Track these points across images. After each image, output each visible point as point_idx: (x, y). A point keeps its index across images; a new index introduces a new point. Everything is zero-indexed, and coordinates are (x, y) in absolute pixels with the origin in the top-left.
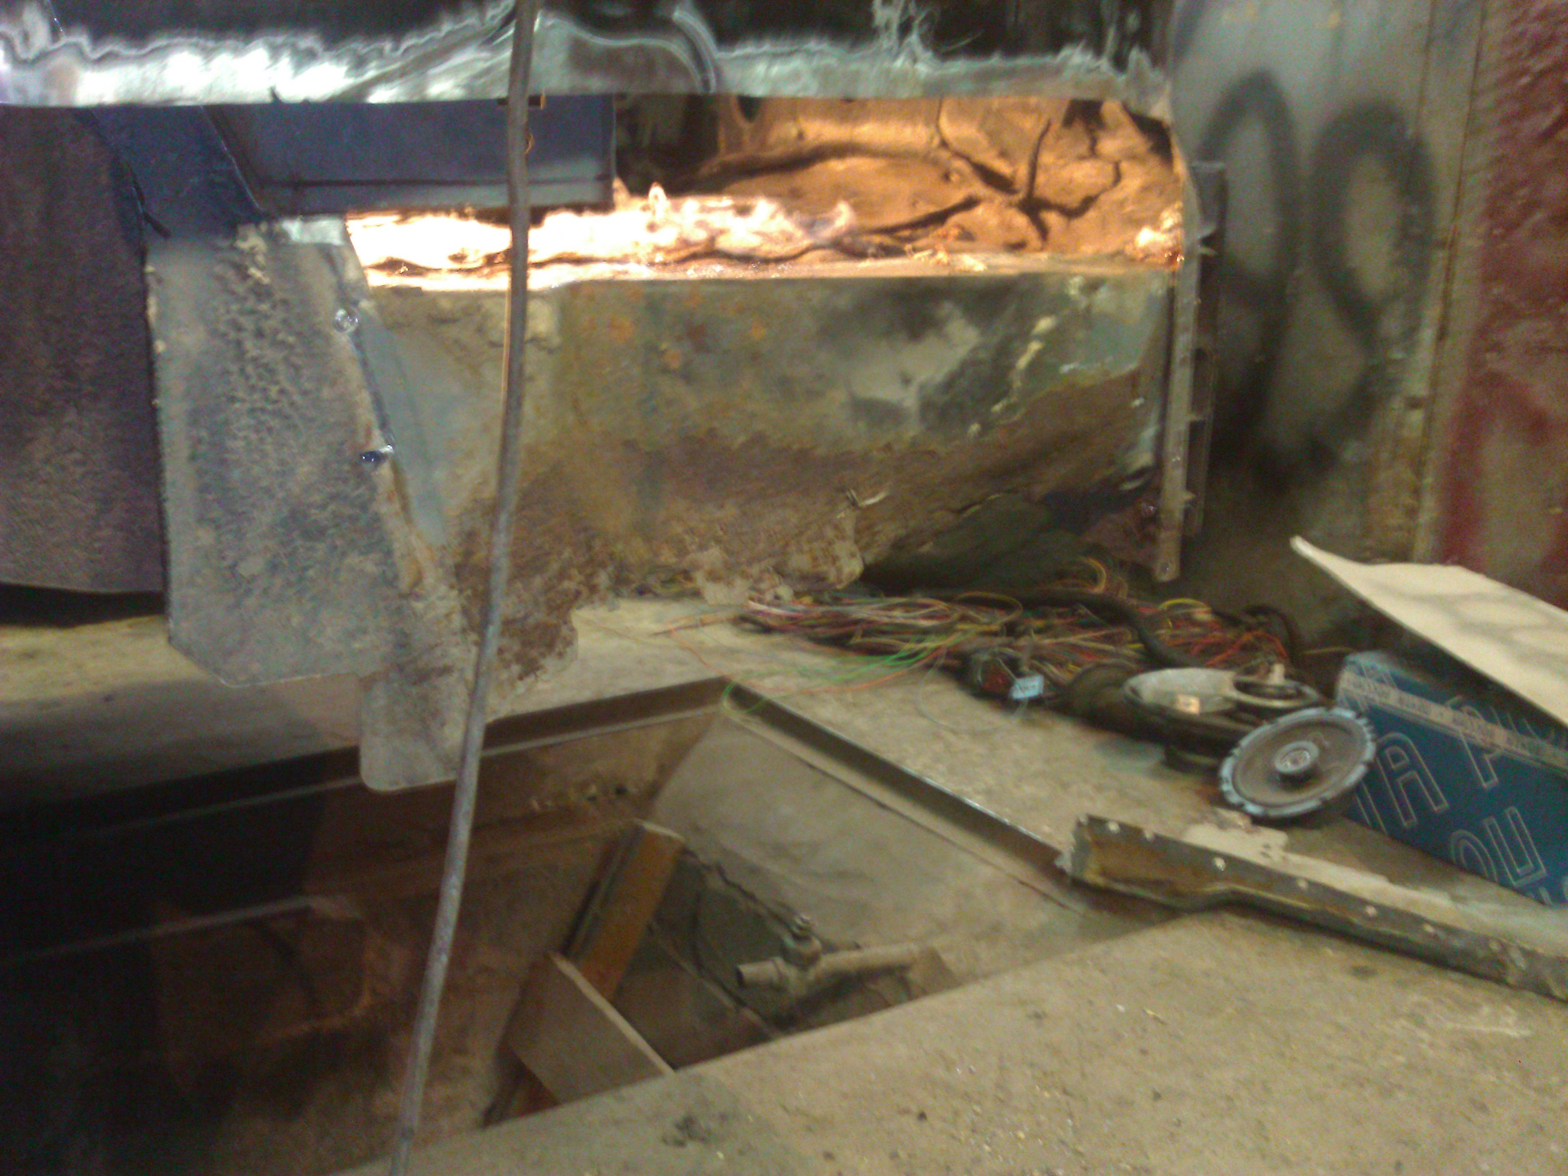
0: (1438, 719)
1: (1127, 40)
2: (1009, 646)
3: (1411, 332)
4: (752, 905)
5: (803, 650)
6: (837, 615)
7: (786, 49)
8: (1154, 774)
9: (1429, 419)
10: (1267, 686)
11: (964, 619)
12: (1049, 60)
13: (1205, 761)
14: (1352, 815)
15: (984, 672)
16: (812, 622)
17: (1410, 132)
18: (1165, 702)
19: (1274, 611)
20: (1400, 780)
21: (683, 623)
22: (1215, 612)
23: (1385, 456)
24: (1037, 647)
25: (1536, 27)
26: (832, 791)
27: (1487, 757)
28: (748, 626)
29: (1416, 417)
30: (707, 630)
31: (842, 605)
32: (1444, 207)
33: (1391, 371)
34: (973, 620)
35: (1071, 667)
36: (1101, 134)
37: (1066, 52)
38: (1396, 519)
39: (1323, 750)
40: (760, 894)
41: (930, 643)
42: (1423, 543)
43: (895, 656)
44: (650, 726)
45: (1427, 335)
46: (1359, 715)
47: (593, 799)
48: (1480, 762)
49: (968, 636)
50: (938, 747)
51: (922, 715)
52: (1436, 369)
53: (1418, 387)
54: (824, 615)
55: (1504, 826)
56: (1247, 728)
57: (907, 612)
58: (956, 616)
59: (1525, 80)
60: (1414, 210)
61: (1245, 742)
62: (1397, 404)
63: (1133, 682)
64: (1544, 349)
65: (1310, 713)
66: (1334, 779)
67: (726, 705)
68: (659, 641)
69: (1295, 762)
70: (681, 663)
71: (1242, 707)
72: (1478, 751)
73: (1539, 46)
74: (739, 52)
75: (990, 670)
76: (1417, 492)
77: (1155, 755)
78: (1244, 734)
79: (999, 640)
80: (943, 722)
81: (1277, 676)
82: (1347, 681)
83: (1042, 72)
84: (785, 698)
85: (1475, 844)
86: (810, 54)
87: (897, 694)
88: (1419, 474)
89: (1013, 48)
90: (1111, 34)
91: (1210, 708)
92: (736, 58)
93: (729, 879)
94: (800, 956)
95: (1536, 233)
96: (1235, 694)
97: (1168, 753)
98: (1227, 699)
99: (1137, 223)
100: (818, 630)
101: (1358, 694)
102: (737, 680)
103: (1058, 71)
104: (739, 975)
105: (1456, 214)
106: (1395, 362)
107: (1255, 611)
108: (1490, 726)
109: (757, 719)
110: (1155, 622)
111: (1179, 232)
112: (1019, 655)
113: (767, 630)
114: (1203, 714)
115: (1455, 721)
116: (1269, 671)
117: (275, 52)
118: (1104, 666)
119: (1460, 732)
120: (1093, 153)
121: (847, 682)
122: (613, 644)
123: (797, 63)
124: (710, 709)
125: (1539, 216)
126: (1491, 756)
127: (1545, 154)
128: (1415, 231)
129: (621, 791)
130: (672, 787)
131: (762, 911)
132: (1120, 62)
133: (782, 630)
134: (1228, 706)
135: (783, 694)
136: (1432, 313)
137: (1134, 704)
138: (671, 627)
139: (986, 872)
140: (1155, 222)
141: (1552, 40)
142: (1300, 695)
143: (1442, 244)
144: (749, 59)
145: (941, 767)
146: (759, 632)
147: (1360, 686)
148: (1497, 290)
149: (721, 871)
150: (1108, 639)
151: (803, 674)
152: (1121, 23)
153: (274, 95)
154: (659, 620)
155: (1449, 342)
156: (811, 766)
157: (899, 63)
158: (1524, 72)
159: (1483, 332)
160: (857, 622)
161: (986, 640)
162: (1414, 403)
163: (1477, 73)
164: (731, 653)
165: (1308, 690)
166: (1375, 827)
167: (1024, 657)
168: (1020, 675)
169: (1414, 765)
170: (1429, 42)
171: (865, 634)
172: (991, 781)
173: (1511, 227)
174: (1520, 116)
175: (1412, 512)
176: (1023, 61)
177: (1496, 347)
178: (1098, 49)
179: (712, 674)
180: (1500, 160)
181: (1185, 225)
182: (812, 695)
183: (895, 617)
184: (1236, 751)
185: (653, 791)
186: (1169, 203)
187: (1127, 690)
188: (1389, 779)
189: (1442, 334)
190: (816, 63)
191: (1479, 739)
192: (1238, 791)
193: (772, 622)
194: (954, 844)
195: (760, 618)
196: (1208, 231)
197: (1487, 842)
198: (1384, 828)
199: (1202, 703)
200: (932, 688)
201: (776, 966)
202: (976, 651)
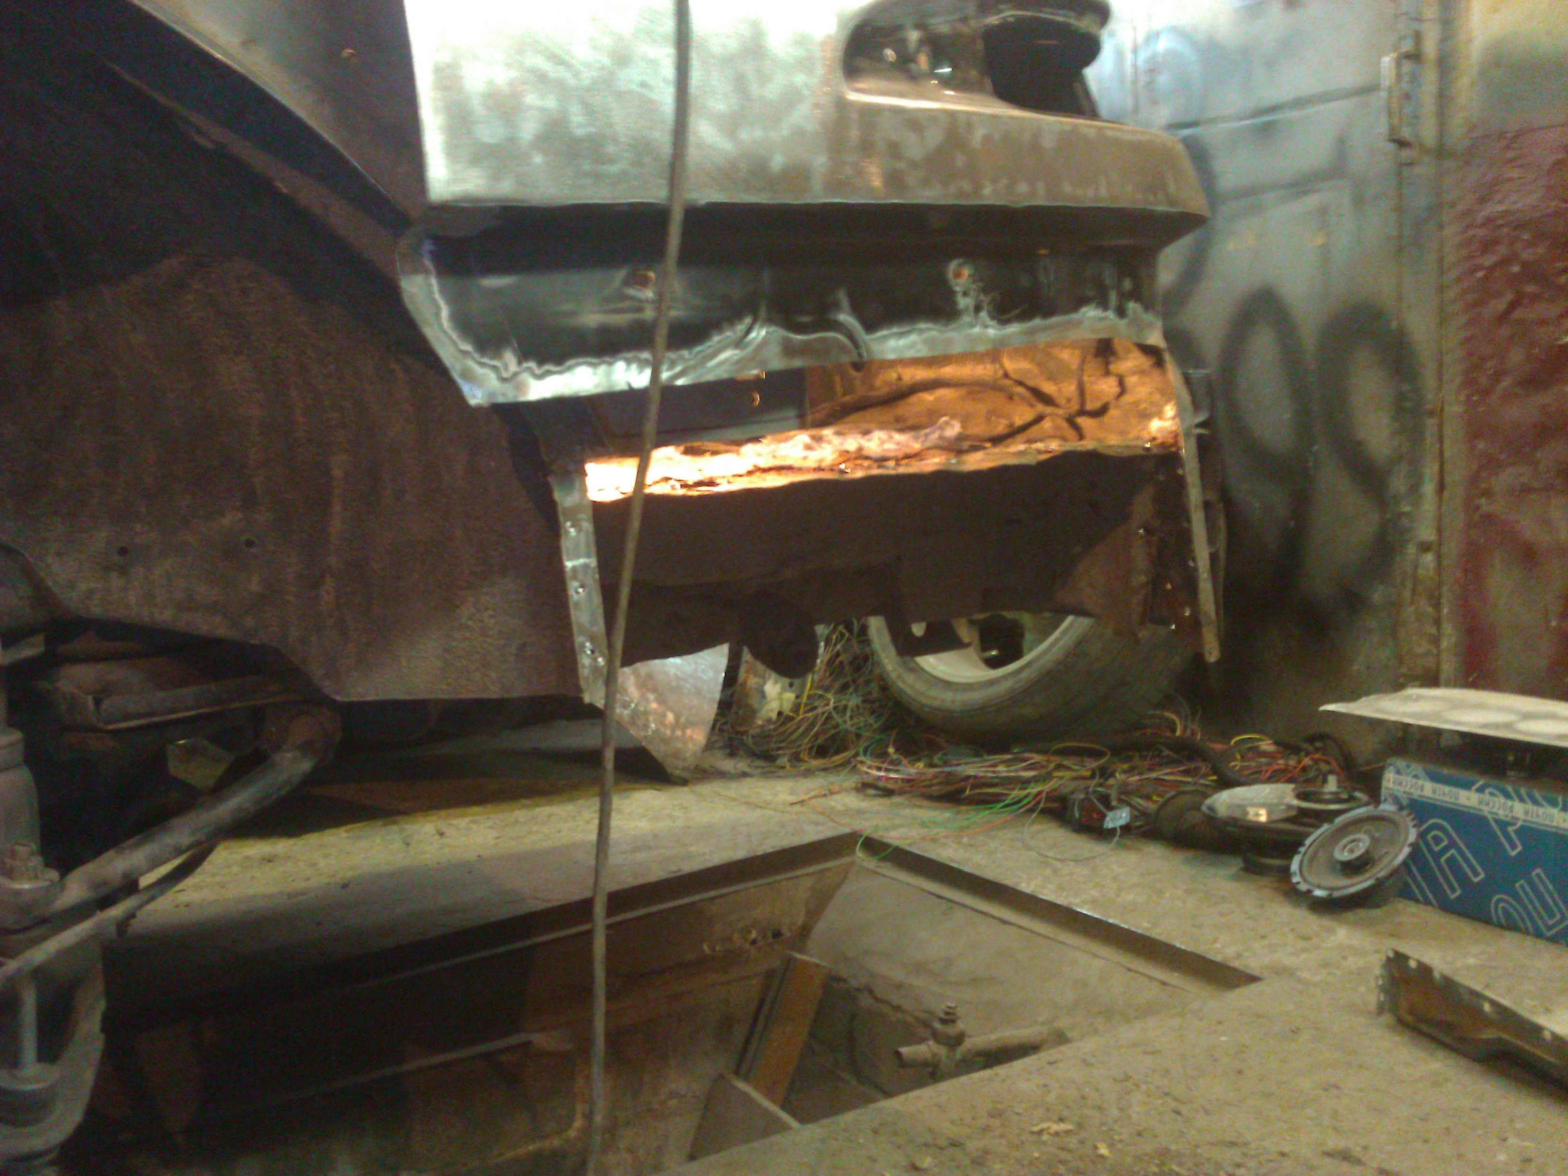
0: (1467, 803)
1: (1124, 297)
2: (1101, 785)
3: (1415, 489)
4: (900, 1016)
5: (920, 807)
6: (949, 774)
7: (907, 329)
8: (1236, 878)
9: (1439, 557)
10: (1323, 793)
11: (1059, 767)
12: (1074, 316)
13: (1277, 862)
14: (1406, 894)
15: (1081, 809)
16: (927, 783)
17: (1394, 324)
18: (1237, 814)
19: (1329, 737)
20: (1443, 860)
21: (817, 792)
22: (1277, 743)
23: (1407, 594)
24: (1125, 784)
25: (1481, 232)
26: (960, 915)
27: (1510, 829)
28: (871, 792)
29: (1429, 558)
30: (838, 797)
31: (951, 766)
32: (1429, 381)
33: (1405, 521)
34: (1069, 769)
35: (1155, 798)
36: (1112, 359)
37: (1084, 310)
38: (1422, 647)
39: (1374, 840)
40: (906, 1004)
41: (1034, 790)
42: (1448, 666)
43: (1002, 804)
44: (797, 877)
45: (1429, 488)
46: (1401, 808)
47: (754, 942)
48: (1507, 836)
49: (1064, 781)
50: (1048, 871)
51: (1030, 849)
52: (1439, 518)
53: (1426, 533)
54: (935, 777)
55: (1531, 883)
56: (1311, 830)
57: (1008, 766)
58: (1052, 766)
59: (1480, 274)
60: (1406, 387)
61: (1308, 842)
62: (1411, 550)
63: (1208, 802)
64: (1526, 490)
65: (1362, 811)
66: (1385, 861)
67: (860, 854)
68: (797, 808)
69: (1351, 851)
70: (817, 824)
71: (1302, 812)
72: (1503, 825)
73: (1487, 246)
74: (879, 334)
75: (1087, 806)
76: (1437, 622)
77: (1236, 864)
78: (1308, 835)
79: (1093, 783)
80: (1050, 854)
81: (1332, 785)
82: (1390, 780)
83: (1070, 325)
84: (910, 845)
85: (1511, 905)
86: (921, 331)
87: (1009, 834)
88: (1437, 606)
89: (1048, 311)
90: (1113, 297)
91: (1277, 816)
92: (877, 338)
93: (879, 996)
94: (949, 1037)
95: (1508, 397)
96: (1295, 802)
97: (1245, 861)
98: (1290, 807)
99: (1146, 416)
100: (934, 788)
101: (1399, 791)
102: (867, 833)
103: (1080, 322)
104: (898, 1054)
105: (1440, 387)
106: (1407, 514)
107: (1311, 740)
108: (1510, 803)
109: (888, 864)
110: (1227, 756)
111: (1177, 420)
112: (1109, 792)
113: (888, 793)
114: (1270, 822)
115: (1480, 803)
116: (1325, 781)
117: (629, 362)
118: (1184, 793)
119: (1486, 810)
120: (1107, 373)
121: (962, 829)
122: (757, 813)
123: (913, 337)
124: (847, 860)
125: (1506, 382)
126: (1515, 828)
127: (1504, 332)
128: (1408, 404)
129: (777, 935)
130: (821, 927)
131: (909, 1019)
132: (1121, 312)
133: (901, 793)
134: (1293, 813)
135: (908, 842)
136: (1430, 471)
137: (1212, 819)
138: (806, 797)
139: (1097, 963)
140: (1160, 414)
141: (1496, 242)
142: (1351, 799)
143: (1431, 413)
144: (885, 338)
145: (1051, 887)
146: (884, 796)
147: (1400, 784)
148: (1481, 445)
149: (871, 992)
150: (1187, 773)
151: (923, 825)
152: (1118, 287)
153: (629, 385)
154: (793, 793)
155: (1446, 494)
156: (940, 897)
157: (977, 330)
158: (1479, 268)
159: (1474, 480)
160: (968, 777)
161: (1081, 784)
162: (1425, 547)
163: (1441, 272)
164: (859, 812)
165: (1358, 794)
166: (1427, 902)
167: (1113, 793)
168: (1112, 808)
169: (1452, 844)
170: (1400, 249)
171: (974, 787)
172: (1095, 893)
173: (1486, 393)
174: (1481, 303)
175: (1436, 640)
176: (1054, 320)
177: (1487, 493)
178: (1105, 306)
179: (846, 830)
180: (1468, 340)
181: (1180, 414)
182: (933, 840)
183: (999, 772)
184: (1302, 849)
185: (805, 932)
186: (1168, 401)
187: (1204, 808)
188: (1434, 860)
189: (1441, 487)
190: (926, 335)
191: (1502, 814)
192: (1305, 881)
193: (890, 785)
194: (1069, 945)
195: (881, 784)
196: (1201, 418)
197: (1519, 900)
198: (1433, 901)
199: (1269, 814)
200: (1036, 827)
201: (929, 1047)
202: (1073, 793)
